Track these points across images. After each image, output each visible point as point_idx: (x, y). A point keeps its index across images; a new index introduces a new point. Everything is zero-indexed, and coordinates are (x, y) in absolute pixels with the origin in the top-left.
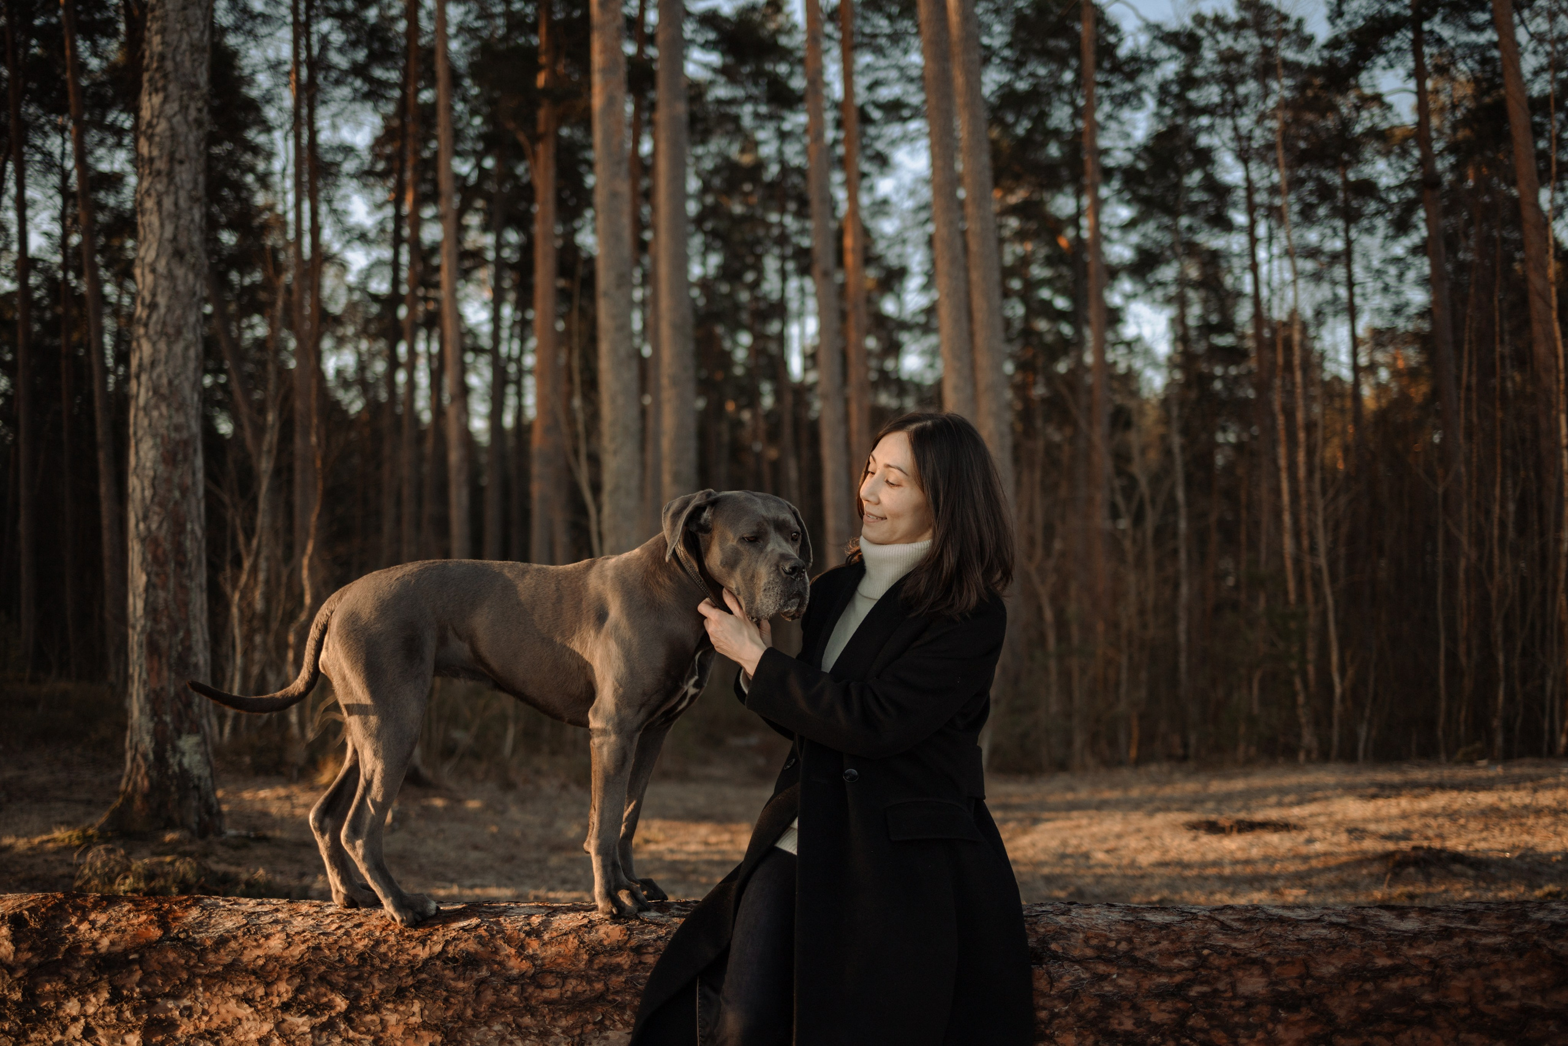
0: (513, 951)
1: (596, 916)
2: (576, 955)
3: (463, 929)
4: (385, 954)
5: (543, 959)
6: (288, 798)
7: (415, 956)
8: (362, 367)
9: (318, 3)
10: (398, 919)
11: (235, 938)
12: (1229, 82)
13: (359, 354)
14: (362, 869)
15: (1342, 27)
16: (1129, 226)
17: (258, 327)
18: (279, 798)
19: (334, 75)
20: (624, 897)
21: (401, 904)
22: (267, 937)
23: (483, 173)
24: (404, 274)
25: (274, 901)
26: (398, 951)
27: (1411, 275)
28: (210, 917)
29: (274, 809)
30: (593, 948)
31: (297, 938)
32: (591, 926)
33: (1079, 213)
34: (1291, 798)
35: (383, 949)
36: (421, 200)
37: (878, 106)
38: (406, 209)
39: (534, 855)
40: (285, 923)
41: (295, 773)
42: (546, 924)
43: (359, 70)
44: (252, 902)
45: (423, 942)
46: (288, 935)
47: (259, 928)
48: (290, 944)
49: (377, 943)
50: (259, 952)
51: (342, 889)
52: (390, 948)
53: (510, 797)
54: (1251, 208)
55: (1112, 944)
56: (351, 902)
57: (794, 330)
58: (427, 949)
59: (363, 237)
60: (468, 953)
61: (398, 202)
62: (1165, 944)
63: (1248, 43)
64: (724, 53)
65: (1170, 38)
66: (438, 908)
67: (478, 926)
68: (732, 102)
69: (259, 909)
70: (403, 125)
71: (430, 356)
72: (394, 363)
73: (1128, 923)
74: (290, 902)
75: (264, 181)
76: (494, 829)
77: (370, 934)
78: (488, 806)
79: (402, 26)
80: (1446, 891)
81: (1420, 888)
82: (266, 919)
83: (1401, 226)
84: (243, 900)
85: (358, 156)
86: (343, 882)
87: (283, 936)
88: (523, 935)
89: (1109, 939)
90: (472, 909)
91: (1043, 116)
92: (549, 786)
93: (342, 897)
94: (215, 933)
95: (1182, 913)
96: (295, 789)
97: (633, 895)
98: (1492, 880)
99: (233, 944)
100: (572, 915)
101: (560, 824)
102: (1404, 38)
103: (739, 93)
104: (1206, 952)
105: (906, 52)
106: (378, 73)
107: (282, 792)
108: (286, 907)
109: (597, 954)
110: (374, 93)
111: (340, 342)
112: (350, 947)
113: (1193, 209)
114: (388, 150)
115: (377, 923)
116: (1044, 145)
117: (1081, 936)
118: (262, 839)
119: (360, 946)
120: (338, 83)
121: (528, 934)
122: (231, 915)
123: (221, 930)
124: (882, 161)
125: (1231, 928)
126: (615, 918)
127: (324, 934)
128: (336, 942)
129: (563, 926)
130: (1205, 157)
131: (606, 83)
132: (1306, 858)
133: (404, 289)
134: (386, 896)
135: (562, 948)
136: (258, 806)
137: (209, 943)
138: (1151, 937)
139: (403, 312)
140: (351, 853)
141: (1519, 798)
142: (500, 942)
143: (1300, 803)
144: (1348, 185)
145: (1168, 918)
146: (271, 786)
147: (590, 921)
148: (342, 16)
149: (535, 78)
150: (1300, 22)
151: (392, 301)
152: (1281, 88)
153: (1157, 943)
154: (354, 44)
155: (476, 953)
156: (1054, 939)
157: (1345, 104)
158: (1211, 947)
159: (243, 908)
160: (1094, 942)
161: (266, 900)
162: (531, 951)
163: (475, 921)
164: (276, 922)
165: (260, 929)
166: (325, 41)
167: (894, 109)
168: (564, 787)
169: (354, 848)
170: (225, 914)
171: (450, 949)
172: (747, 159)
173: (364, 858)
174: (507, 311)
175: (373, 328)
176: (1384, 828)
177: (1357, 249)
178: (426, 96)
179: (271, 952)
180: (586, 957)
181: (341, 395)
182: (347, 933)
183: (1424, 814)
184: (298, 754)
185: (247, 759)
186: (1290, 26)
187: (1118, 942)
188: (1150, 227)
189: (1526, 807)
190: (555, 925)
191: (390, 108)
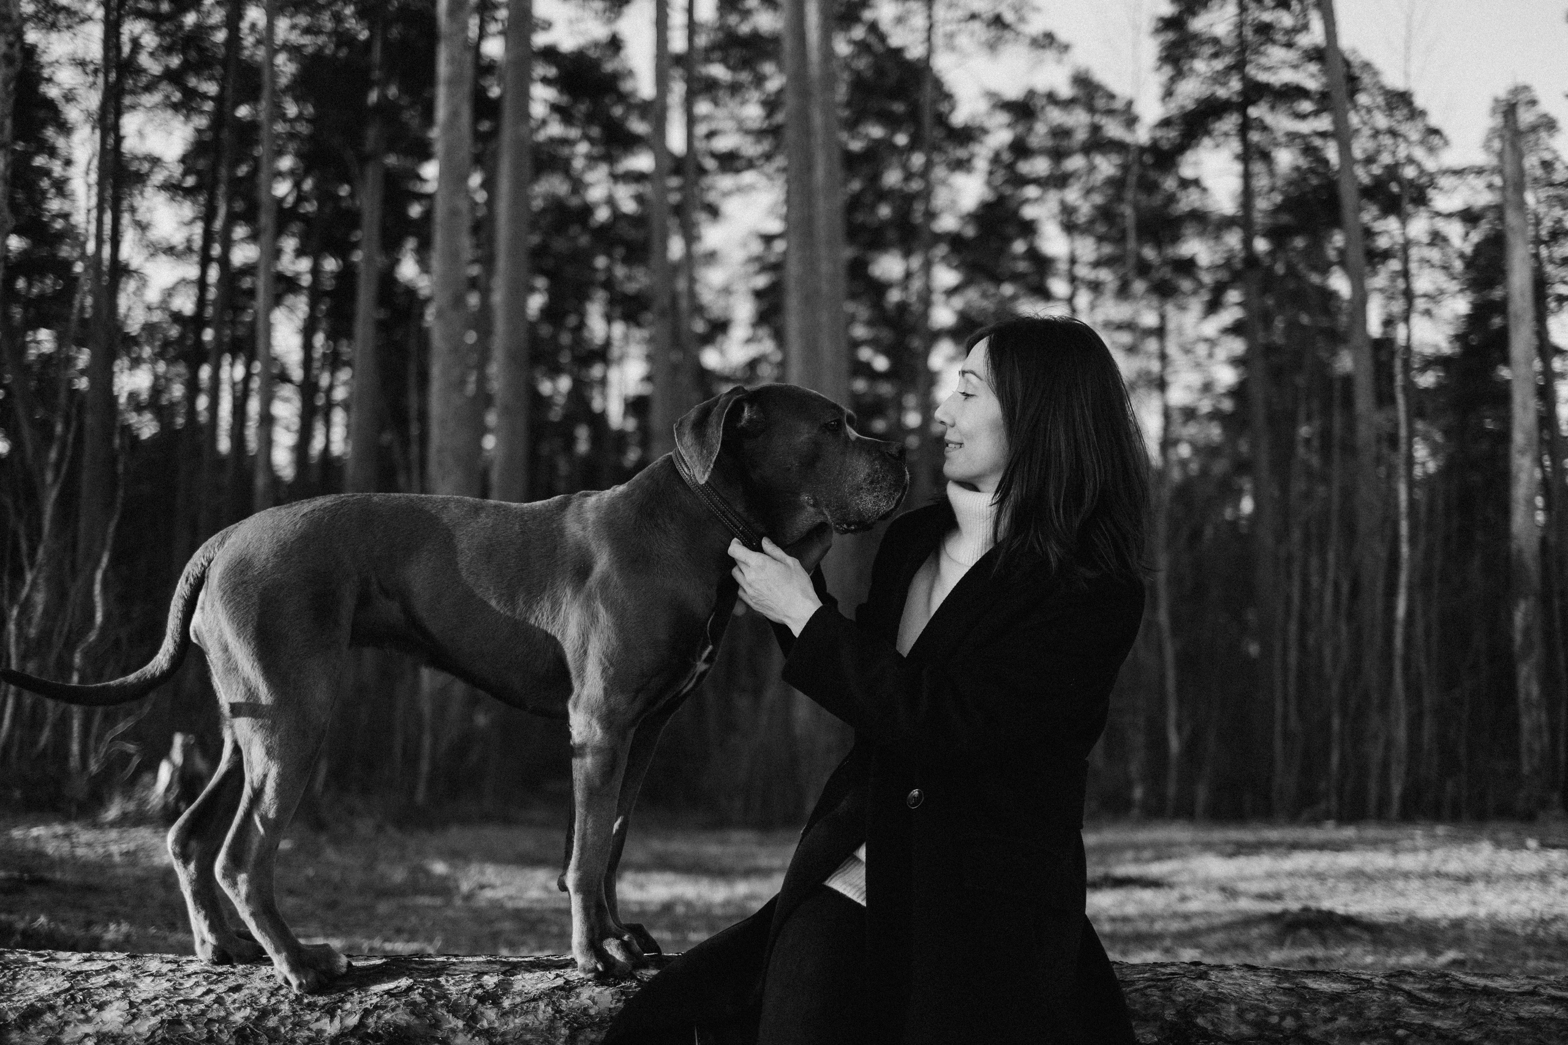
0: (460, 1024)
1: (573, 975)
2: (551, 1028)
3: (388, 992)
4: (276, 1030)
5: (504, 1034)
6: (67, 836)
7: (320, 1032)
8: (157, 390)
9: (131, 3)
10: (294, 982)
11: (52, 1008)
12: (1058, 155)
13: (157, 377)
14: (244, 913)
15: (1172, 108)
16: (951, 292)
17: (45, 339)
18: (55, 836)
19: (144, 80)
20: (613, 948)
21: (299, 960)
22: (101, 1007)
23: (301, 198)
24: (212, 294)
25: (108, 955)
26: (294, 1025)
27: (1221, 353)
28: (14, 979)
29: (50, 849)
30: (575, 1019)
31: (144, 1008)
32: (568, 988)
33: (908, 275)
34: (1147, 854)
35: (272, 1022)
36: (232, 219)
37: (714, 155)
38: (218, 225)
39: (358, 901)
40: (127, 986)
41: (74, 809)
42: (504, 987)
43: (172, 76)
44: (77, 957)
45: (331, 1012)
46: (132, 1004)
47: (88, 994)
48: (134, 1017)
49: (264, 1013)
50: (88, 1029)
51: (211, 939)
52: (283, 1021)
53: (323, 838)
54: (1073, 280)
55: (1274, 1020)
56: (222, 956)
57: (614, 374)
58: (337, 1021)
59: (170, 251)
60: (397, 1027)
61: (208, 217)
62: (1342, 1021)
63: (1078, 120)
64: (561, 91)
65: (1008, 106)
66: (349, 965)
67: (410, 989)
68: (565, 142)
69: (86, 967)
70: (217, 139)
71: (234, 385)
72: (193, 388)
73: (1287, 992)
74: (132, 957)
75: (61, 187)
76: (310, 872)
77: (253, 1001)
78: (298, 849)
79: (220, 36)
80: (1346, 955)
81: (1319, 952)
82: (99, 981)
83: (1213, 306)
84: (61, 955)
85: (166, 168)
86: (212, 929)
87: (125, 1005)
88: (473, 1002)
89: (1269, 1013)
90: (395, 966)
91: (875, 178)
92: (364, 827)
93: (209, 949)
94: (21, 1002)
95: (1350, 979)
96: (75, 827)
97: (625, 947)
98: (1390, 945)
99: (49, 1018)
100: (538, 974)
101: (382, 867)
102: (1229, 123)
103: (574, 133)
104: (1401, 1032)
105: (744, 102)
106: (193, 82)
107: (59, 829)
108: (128, 964)
109: (582, 1027)
110: (187, 104)
111: (136, 363)
112: (224, 1020)
113: (1015, 278)
114: (201, 164)
115: (263, 985)
116: (873, 208)
117: (1233, 1008)
118: (39, 882)
119: (238, 1017)
120: (149, 88)
121: (481, 1000)
122: (46, 976)
123: (31, 997)
124: (714, 212)
125: (1424, 1001)
126: (601, 979)
127: (185, 1001)
128: (203, 1013)
129: (528, 988)
130: (1029, 229)
131: (451, 96)
132: (1186, 917)
133: (209, 312)
134: (278, 951)
135: (530, 1019)
136: (31, 845)
137: (12, 1016)
138: (1324, 1011)
139: (208, 335)
140: (229, 892)
141: (1381, 860)
142: (441, 1012)
143: (1158, 858)
144: (1166, 262)
145: (1336, 987)
146: (46, 823)
147: (567, 982)
148: (156, 19)
149: (365, 95)
150: (1130, 104)
151: (194, 323)
152: (1106, 166)
153: (1333, 1019)
154: (168, 50)
155: (409, 1026)
156: (1199, 1012)
157: (1169, 184)
158: (1407, 1026)
159: (63, 965)
160: (1251, 1016)
161: (96, 955)
162: (485, 1024)
163: (404, 982)
164: (114, 985)
165: (90, 995)
166: (136, 44)
167: (730, 162)
168: (380, 828)
169: (234, 884)
170: (37, 974)
171: (371, 1021)
172: (574, 202)
173: (248, 899)
174: (319, 339)
175: (171, 352)
176: (1255, 887)
177: (1171, 325)
178: (243, 111)
179: (105, 1029)
180: (564, 1031)
181: (133, 418)
182: (219, 1000)
183: (1291, 874)
184: (79, 788)
185: (17, 794)
186: (1118, 105)
187: (1282, 1018)
188: (972, 295)
189: (1391, 871)
190: (517, 987)
191: (202, 122)
